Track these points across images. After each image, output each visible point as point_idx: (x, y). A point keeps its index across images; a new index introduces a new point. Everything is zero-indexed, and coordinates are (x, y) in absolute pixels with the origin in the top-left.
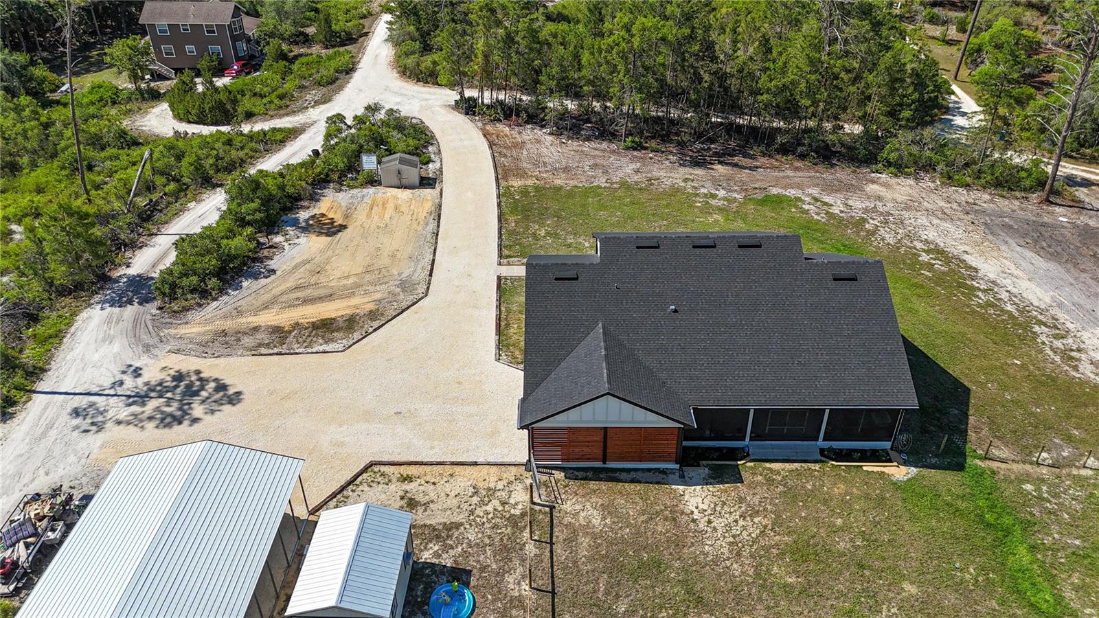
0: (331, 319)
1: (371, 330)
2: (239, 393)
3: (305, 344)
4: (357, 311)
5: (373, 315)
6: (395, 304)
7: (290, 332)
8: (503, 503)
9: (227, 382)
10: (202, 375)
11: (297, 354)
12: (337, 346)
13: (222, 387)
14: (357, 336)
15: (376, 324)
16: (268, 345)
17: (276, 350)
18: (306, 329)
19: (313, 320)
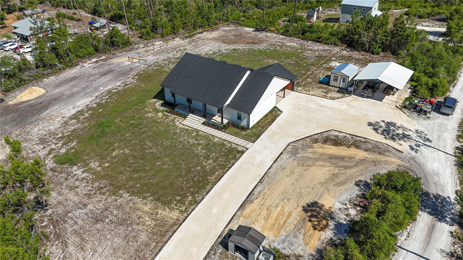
0: (333, 145)
1: (319, 135)
2: (369, 125)
3: (346, 138)
4: (322, 145)
5: (316, 141)
6: (304, 144)
7: (352, 144)
8: (304, 89)
9: (373, 131)
10: (384, 137)
11: (350, 134)
12: (334, 133)
13: (376, 130)
14: (325, 134)
15: (316, 137)
16: (361, 141)
17: (358, 138)
18: (344, 144)
19: (341, 147)
